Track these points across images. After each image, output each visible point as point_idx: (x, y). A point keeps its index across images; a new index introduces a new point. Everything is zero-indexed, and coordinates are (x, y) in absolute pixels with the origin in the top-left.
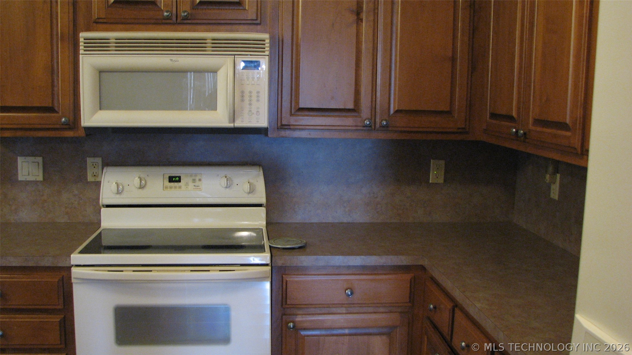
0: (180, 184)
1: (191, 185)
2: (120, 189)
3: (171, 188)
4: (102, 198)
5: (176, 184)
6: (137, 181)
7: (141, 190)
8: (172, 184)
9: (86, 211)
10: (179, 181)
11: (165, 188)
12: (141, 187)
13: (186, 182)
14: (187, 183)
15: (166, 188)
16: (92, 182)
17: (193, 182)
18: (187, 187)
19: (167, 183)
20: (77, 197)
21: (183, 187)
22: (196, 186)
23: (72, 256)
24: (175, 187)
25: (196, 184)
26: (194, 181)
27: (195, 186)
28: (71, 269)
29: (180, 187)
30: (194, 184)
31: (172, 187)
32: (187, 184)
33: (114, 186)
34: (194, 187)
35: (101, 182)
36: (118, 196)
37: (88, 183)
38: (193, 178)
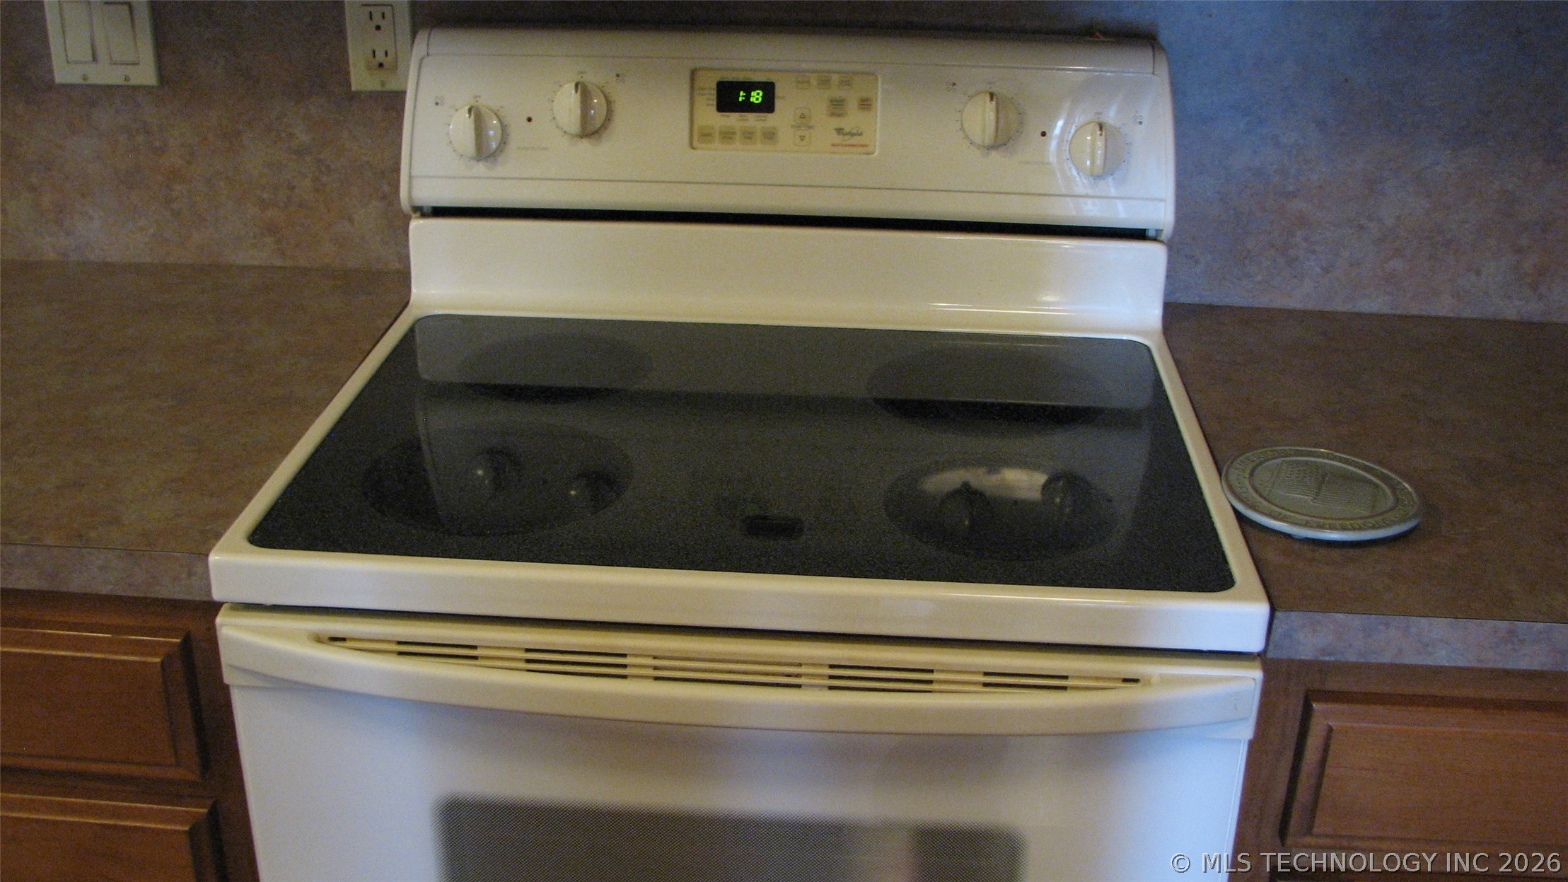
0: (770, 120)
1: (825, 128)
2: (491, 133)
3: (727, 136)
4: (411, 177)
5: (752, 119)
6: (567, 103)
7: (585, 144)
8: (733, 120)
9: (351, 220)
10: (767, 106)
11: (699, 136)
12: (591, 130)
13: (799, 113)
14: (802, 117)
15: (706, 136)
16: (373, 96)
17: (832, 115)
18: (802, 138)
19: (710, 116)
20: (308, 159)
21: (786, 136)
22: (844, 135)
23: (214, 558)
24: (748, 136)
25: (847, 123)
26: (837, 107)
27: (839, 131)
28: (214, 619)
29: (770, 136)
30: (836, 122)
31: (734, 133)
32: (803, 121)
33: (462, 126)
34: (838, 139)
35: (404, 93)
36: (481, 168)
37: (353, 97)
38: (837, 93)
